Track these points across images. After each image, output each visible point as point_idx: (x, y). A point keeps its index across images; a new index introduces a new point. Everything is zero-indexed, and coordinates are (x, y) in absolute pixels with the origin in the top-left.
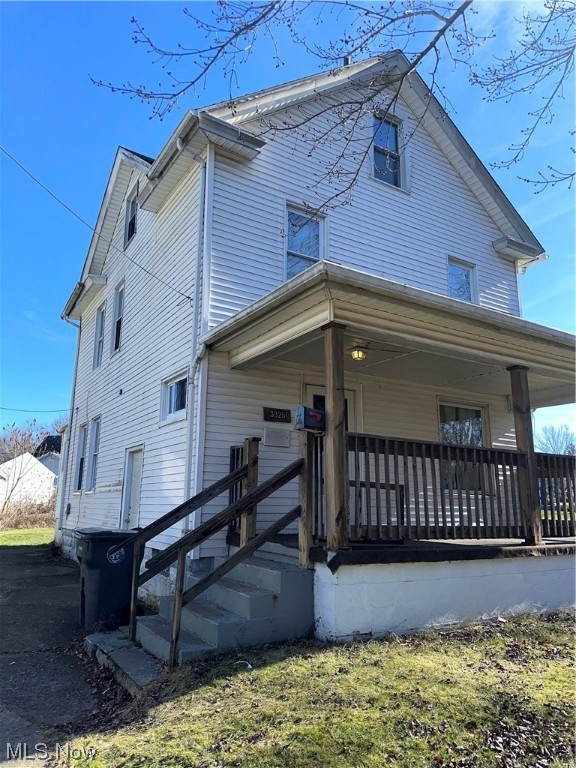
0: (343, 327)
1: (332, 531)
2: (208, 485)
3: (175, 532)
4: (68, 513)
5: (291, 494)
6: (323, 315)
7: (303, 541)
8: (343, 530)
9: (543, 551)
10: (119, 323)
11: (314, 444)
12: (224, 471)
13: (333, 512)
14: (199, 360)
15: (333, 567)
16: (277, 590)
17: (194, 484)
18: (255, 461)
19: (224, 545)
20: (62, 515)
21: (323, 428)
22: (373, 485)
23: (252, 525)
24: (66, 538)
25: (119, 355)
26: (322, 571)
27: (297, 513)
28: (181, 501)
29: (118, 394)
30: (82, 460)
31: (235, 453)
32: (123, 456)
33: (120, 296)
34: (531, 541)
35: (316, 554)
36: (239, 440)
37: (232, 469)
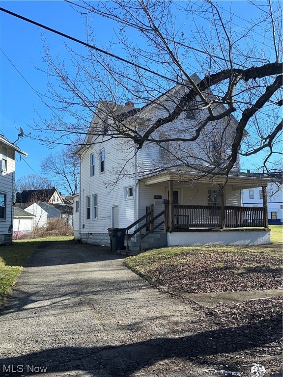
0: (173, 180)
1: (171, 225)
2: (142, 217)
3: (133, 229)
4: (84, 227)
5: (162, 218)
6: (169, 178)
7: (165, 228)
8: (173, 225)
9: (224, 230)
10: (102, 163)
11: (167, 207)
12: (144, 213)
13: (171, 222)
15: (171, 232)
16: (159, 237)
17: (137, 217)
18: (153, 211)
19: (145, 231)
20: (80, 229)
21: (169, 204)
22: (184, 216)
23: (153, 226)
24: (83, 237)
25: (103, 175)
26: (169, 234)
27: (163, 222)
28: (133, 222)
29: (105, 188)
30: (89, 210)
31: (147, 208)
32: (110, 209)
34: (222, 228)
35: (167, 231)
36: (148, 205)
37: (147, 213)
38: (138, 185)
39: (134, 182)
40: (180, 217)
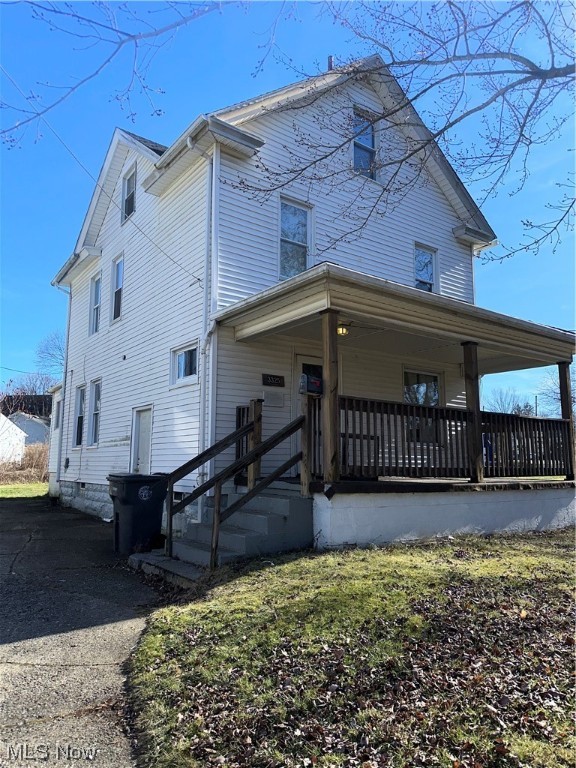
0: (337, 312)
1: (328, 470)
2: (221, 438)
4: (67, 466)
5: (294, 444)
6: (322, 303)
7: (304, 478)
8: (336, 468)
9: (484, 487)
10: (118, 295)
11: (314, 404)
12: (230, 428)
13: (329, 456)
14: (210, 334)
15: (329, 495)
16: (287, 514)
17: (209, 437)
18: (259, 418)
20: (59, 469)
21: (321, 392)
23: (257, 470)
24: (64, 490)
25: (119, 324)
26: (320, 500)
27: (299, 457)
28: (194, 453)
29: (121, 359)
30: (81, 420)
31: (241, 412)
32: (131, 415)
33: (117, 268)
34: (475, 480)
35: (316, 487)
36: (245, 402)
37: (238, 426)
38: (214, 338)
39: (201, 331)
40: (351, 440)
